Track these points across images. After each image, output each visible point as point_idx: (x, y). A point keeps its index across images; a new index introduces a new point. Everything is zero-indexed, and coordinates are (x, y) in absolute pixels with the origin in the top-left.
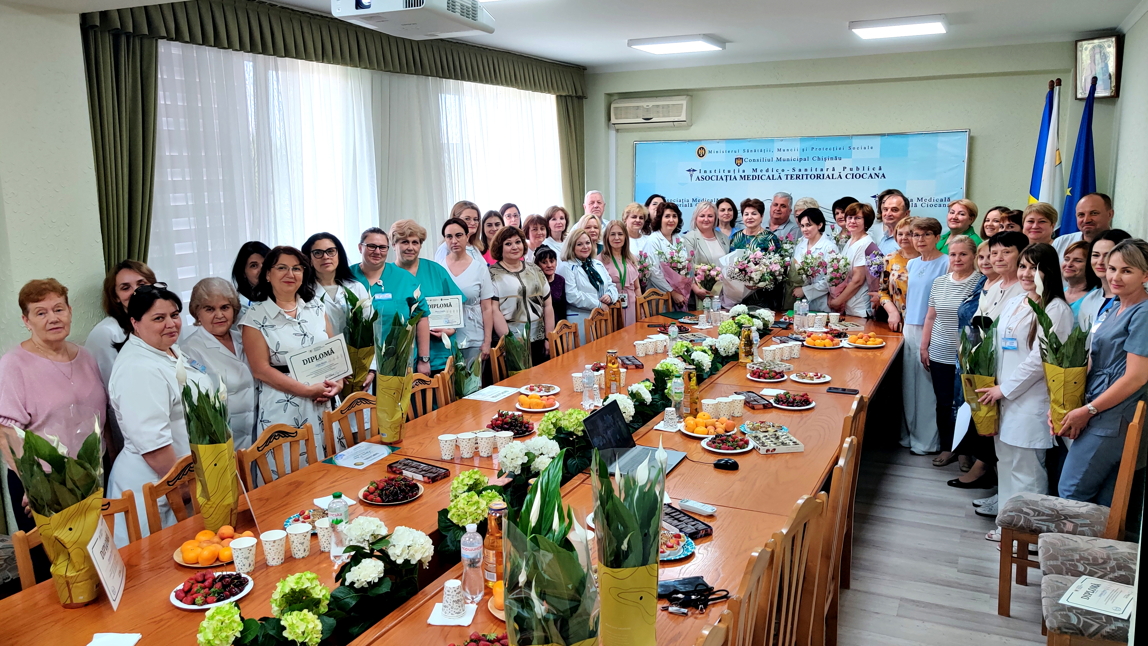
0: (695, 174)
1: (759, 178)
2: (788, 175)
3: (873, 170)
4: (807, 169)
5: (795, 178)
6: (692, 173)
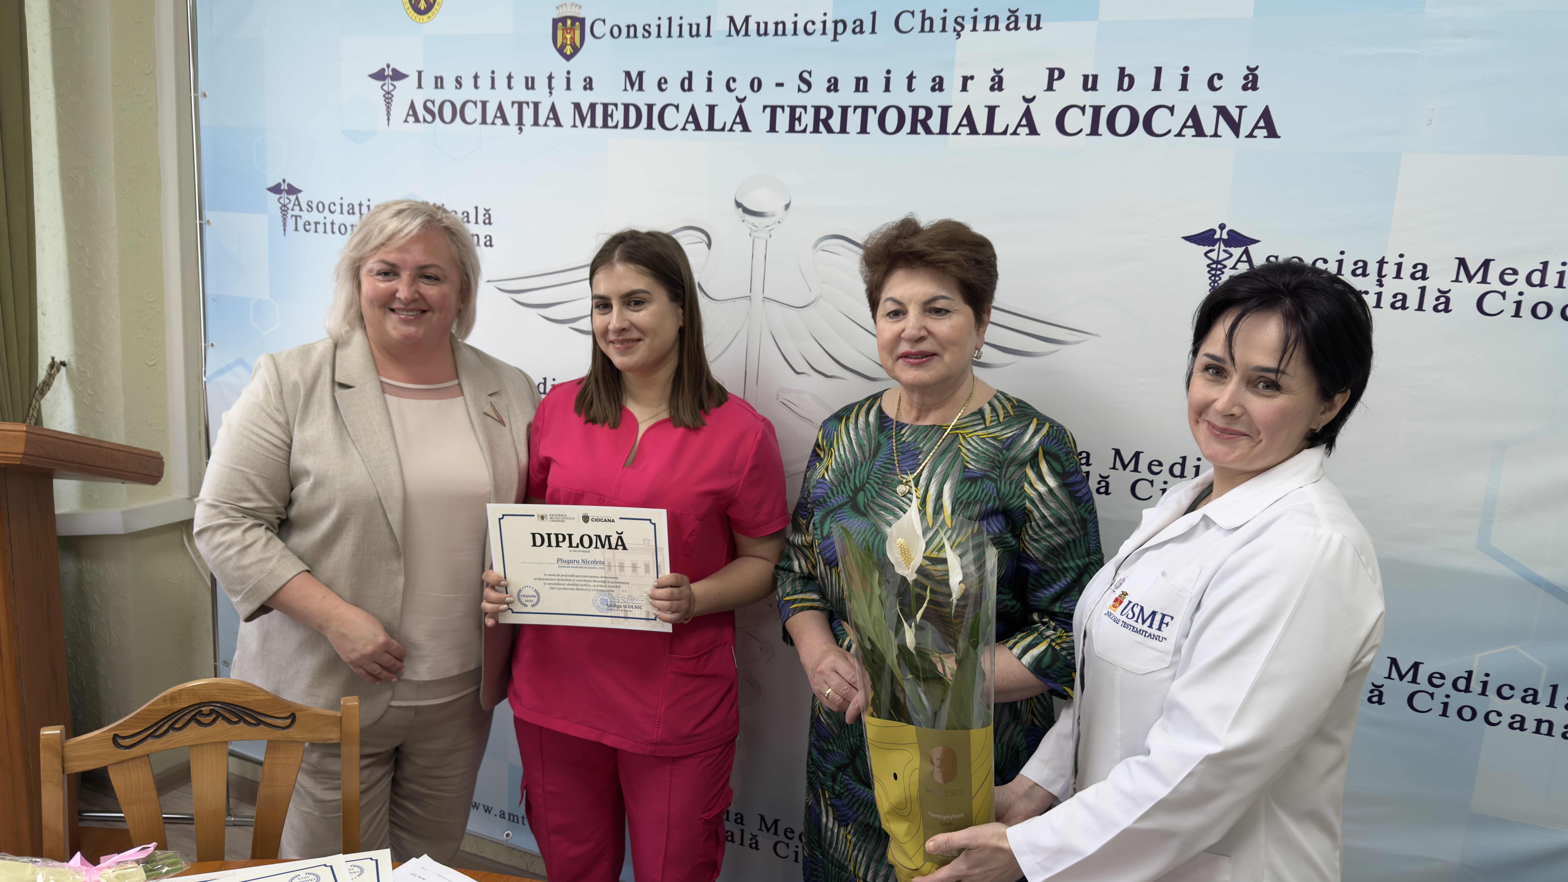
0: (405, 92)
1: (654, 118)
2: (779, 110)
3: (1212, 87)
4: (865, 80)
5: (810, 128)
6: (390, 86)
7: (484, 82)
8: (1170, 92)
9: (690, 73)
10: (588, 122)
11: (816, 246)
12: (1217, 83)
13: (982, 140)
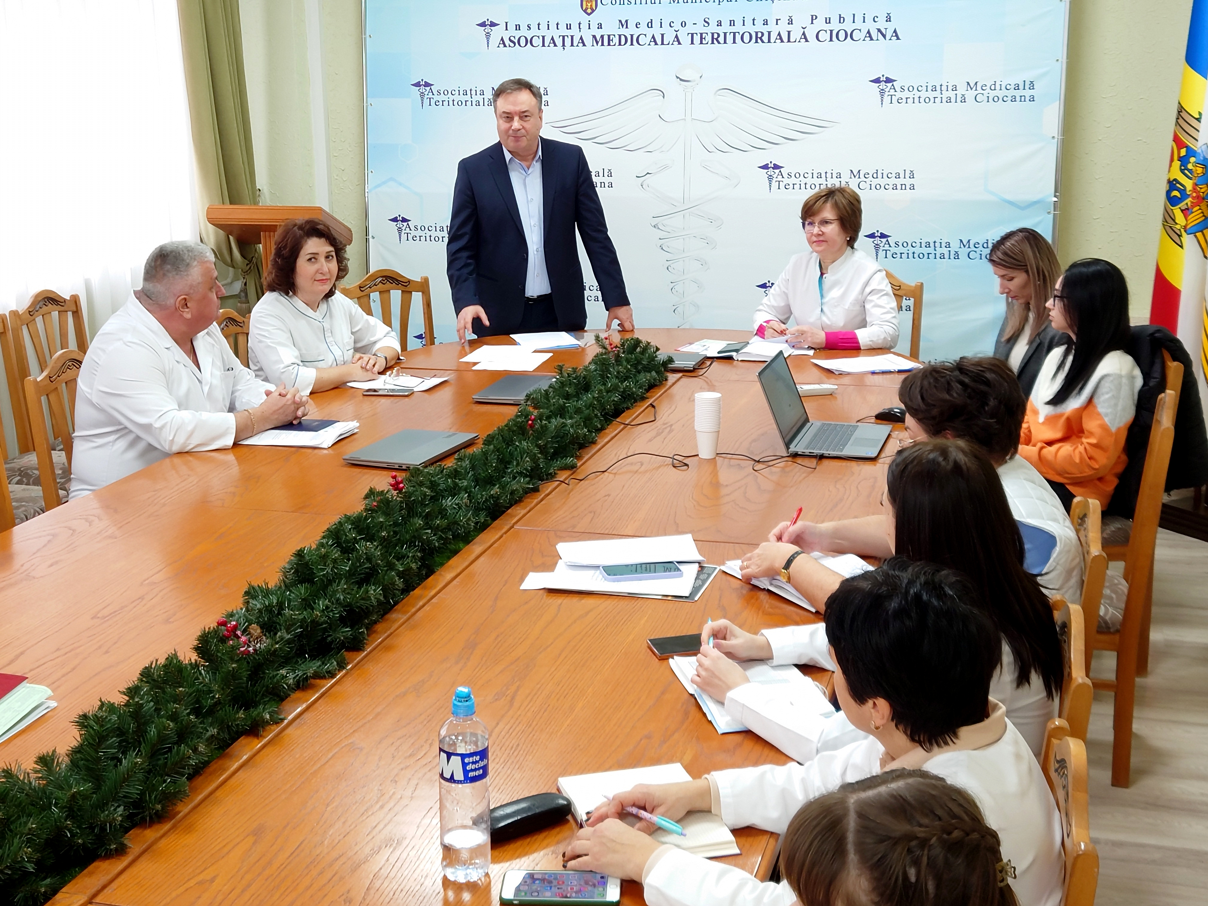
0: (497, 33)
1: (634, 40)
2: (695, 35)
3: (874, 21)
4: (734, 21)
5: (710, 42)
6: (489, 30)
7: (543, 26)
8: (859, 24)
9: (652, 20)
10: (600, 43)
11: (715, 94)
12: (876, 19)
13: (786, 44)
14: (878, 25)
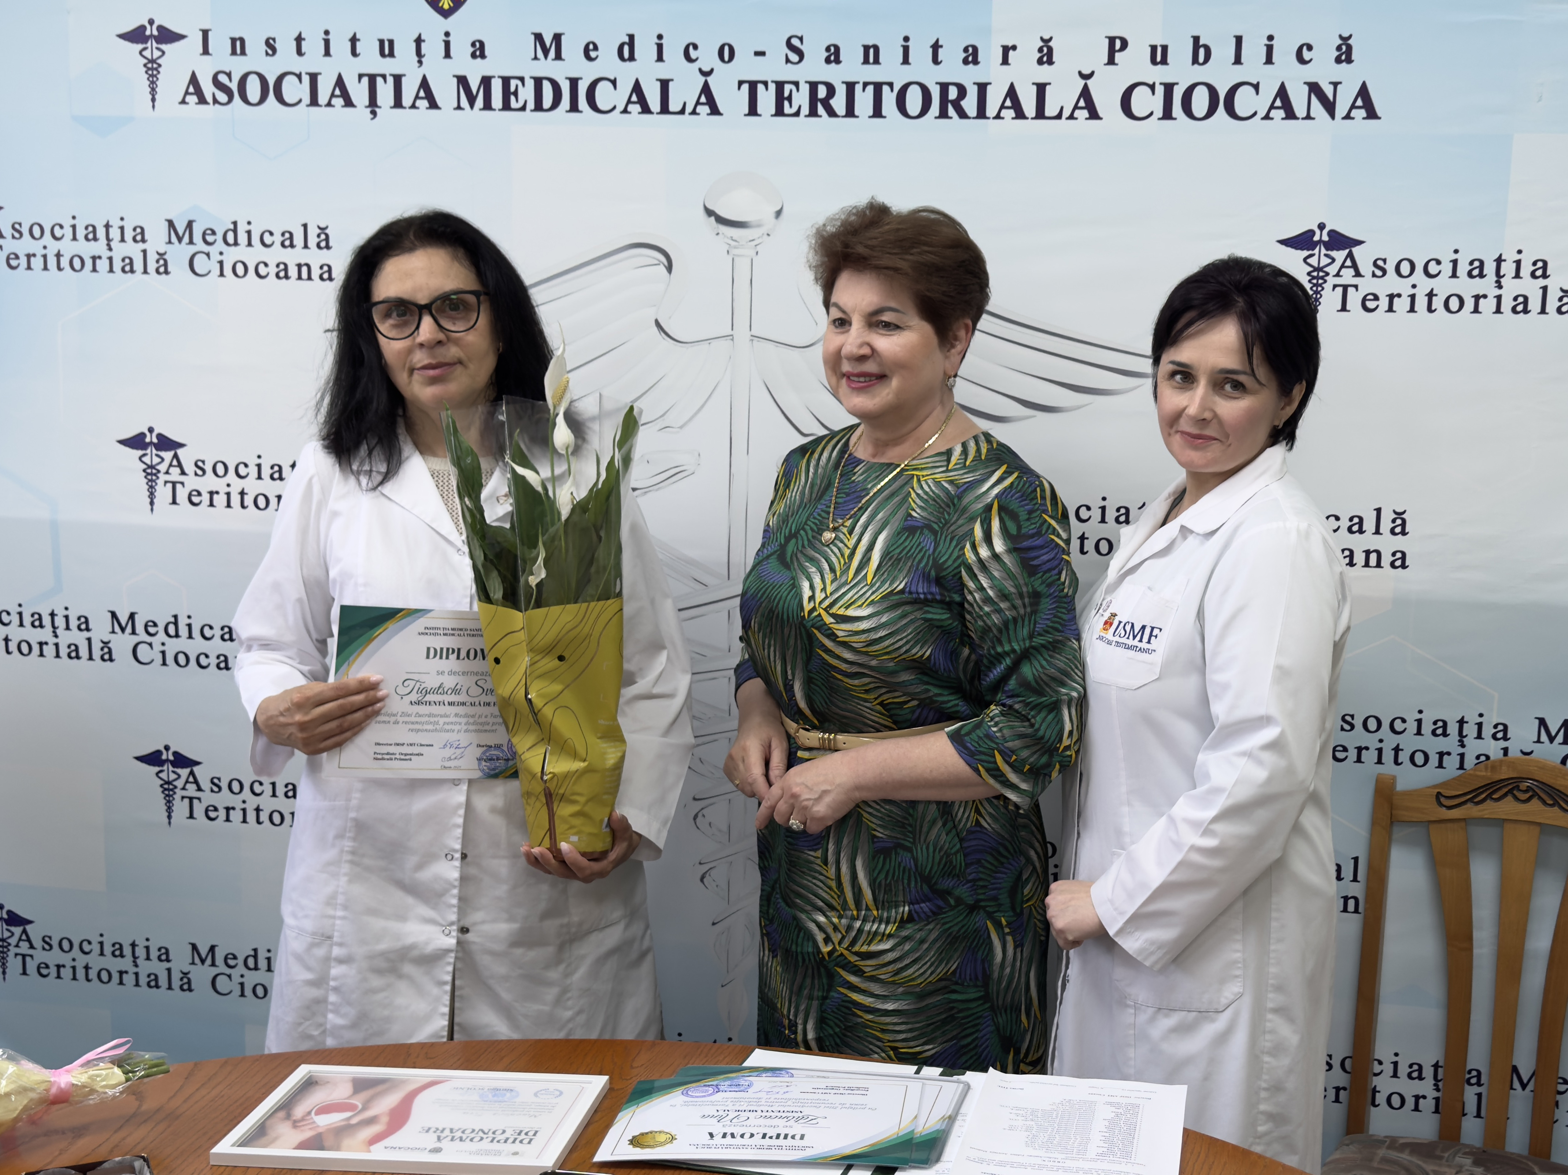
0: (179, 62)
1: (581, 96)
2: (761, 87)
3: (1301, 60)
4: (876, 48)
5: (805, 110)
6: (155, 51)
7: (313, 45)
8: (1253, 66)
9: (631, 37)
10: (480, 102)
12: (1306, 55)
13: (1031, 126)
14: (1310, 73)
